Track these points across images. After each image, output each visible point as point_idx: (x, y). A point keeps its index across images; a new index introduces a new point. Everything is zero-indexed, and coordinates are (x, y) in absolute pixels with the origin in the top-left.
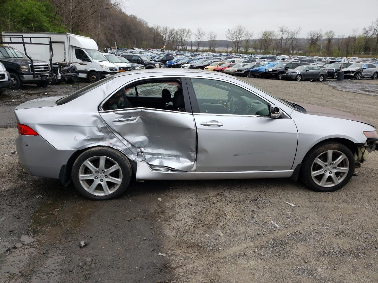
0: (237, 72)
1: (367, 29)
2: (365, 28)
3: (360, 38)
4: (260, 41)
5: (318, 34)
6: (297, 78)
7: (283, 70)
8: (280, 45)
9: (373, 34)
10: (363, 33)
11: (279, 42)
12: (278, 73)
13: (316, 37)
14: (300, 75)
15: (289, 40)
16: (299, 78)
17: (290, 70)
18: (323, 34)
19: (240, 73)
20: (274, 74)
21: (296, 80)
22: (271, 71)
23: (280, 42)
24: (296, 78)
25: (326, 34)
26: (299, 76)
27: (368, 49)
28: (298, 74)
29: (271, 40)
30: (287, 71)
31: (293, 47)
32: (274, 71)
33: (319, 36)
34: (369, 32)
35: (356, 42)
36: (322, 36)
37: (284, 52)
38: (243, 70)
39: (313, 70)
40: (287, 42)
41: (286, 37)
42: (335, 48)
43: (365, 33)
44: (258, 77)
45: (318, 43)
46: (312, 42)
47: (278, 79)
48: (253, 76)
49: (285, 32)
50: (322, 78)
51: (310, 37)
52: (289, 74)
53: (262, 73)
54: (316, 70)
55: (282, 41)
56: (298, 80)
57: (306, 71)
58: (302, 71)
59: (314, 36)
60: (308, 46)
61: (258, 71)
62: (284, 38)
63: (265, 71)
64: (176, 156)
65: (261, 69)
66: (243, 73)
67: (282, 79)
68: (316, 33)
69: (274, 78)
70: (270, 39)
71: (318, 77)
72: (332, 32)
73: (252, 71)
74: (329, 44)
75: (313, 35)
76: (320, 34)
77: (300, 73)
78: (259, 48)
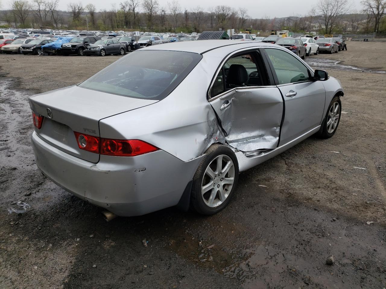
0: (23, 50)
1: (124, 4)
2: (122, 4)
3: (119, 13)
4: (12, 12)
5: (78, 7)
6: (102, 53)
7: (82, 45)
8: (38, 17)
9: (129, 10)
10: (120, 8)
11: (37, 14)
12: (79, 49)
13: (77, 10)
14: (103, 49)
15: (48, 12)
16: (103, 53)
17: (92, 45)
18: (84, 7)
19: (28, 50)
20: (74, 50)
21: (100, 55)
22: (70, 47)
23: (39, 14)
24: (100, 53)
25: (87, 7)
26: (102, 51)
27: (129, 23)
28: (101, 48)
29: (26, 12)
30: (89, 46)
31: (55, 20)
32: (73, 46)
33: (80, 9)
34: (126, 7)
35: (118, 17)
36: (83, 10)
37: (47, 26)
38: (31, 47)
39: (113, 43)
40: (46, 15)
41: (44, 8)
42: (99, 22)
43: (123, 8)
44: (54, 55)
45: (81, 16)
46: (75, 15)
47: (80, 55)
48: (47, 54)
49: (41, 2)
50: (123, 51)
51: (71, 10)
52: (92, 49)
53: (58, 49)
54: (116, 43)
55: (40, 13)
56: (102, 55)
57: (108, 45)
58: (104, 45)
59: (75, 9)
60: (71, 19)
61: (53, 47)
62: (41, 9)
63: (62, 46)
64: (261, 136)
65: (56, 45)
66: (31, 50)
67: (84, 55)
68: (76, 5)
69: (74, 55)
70: (24, 10)
71: (119, 51)
72: (92, 5)
73: (44, 48)
74: (93, 18)
75: (74, 7)
76: (80, 7)
77: (103, 48)
78: (13, 20)
